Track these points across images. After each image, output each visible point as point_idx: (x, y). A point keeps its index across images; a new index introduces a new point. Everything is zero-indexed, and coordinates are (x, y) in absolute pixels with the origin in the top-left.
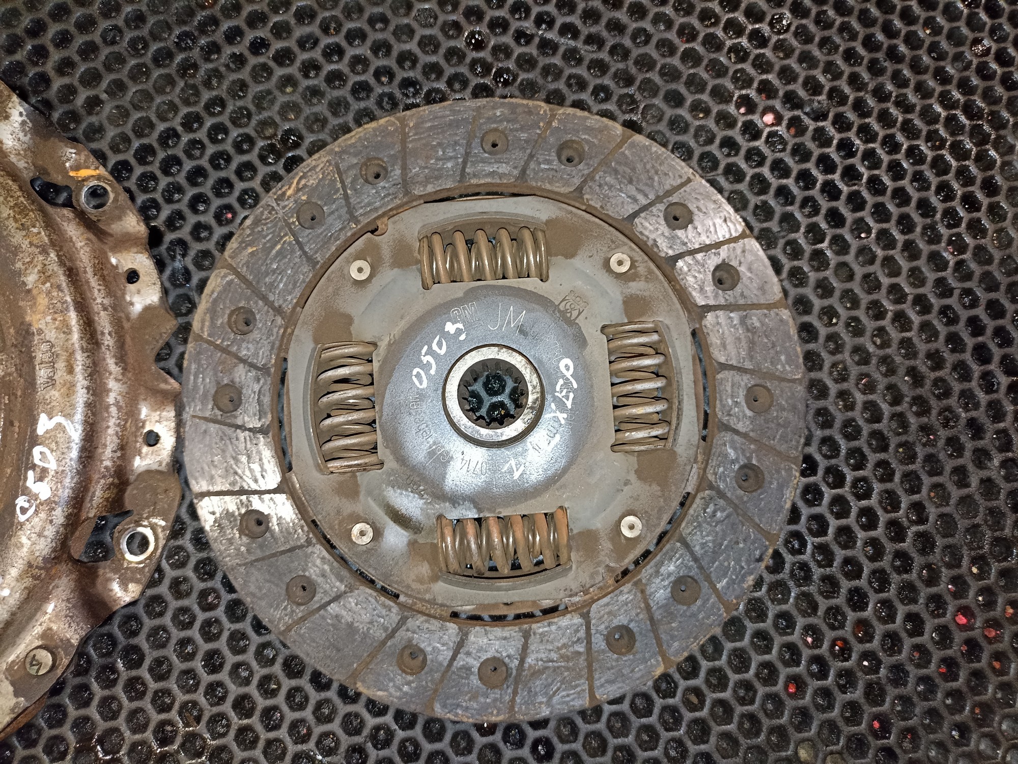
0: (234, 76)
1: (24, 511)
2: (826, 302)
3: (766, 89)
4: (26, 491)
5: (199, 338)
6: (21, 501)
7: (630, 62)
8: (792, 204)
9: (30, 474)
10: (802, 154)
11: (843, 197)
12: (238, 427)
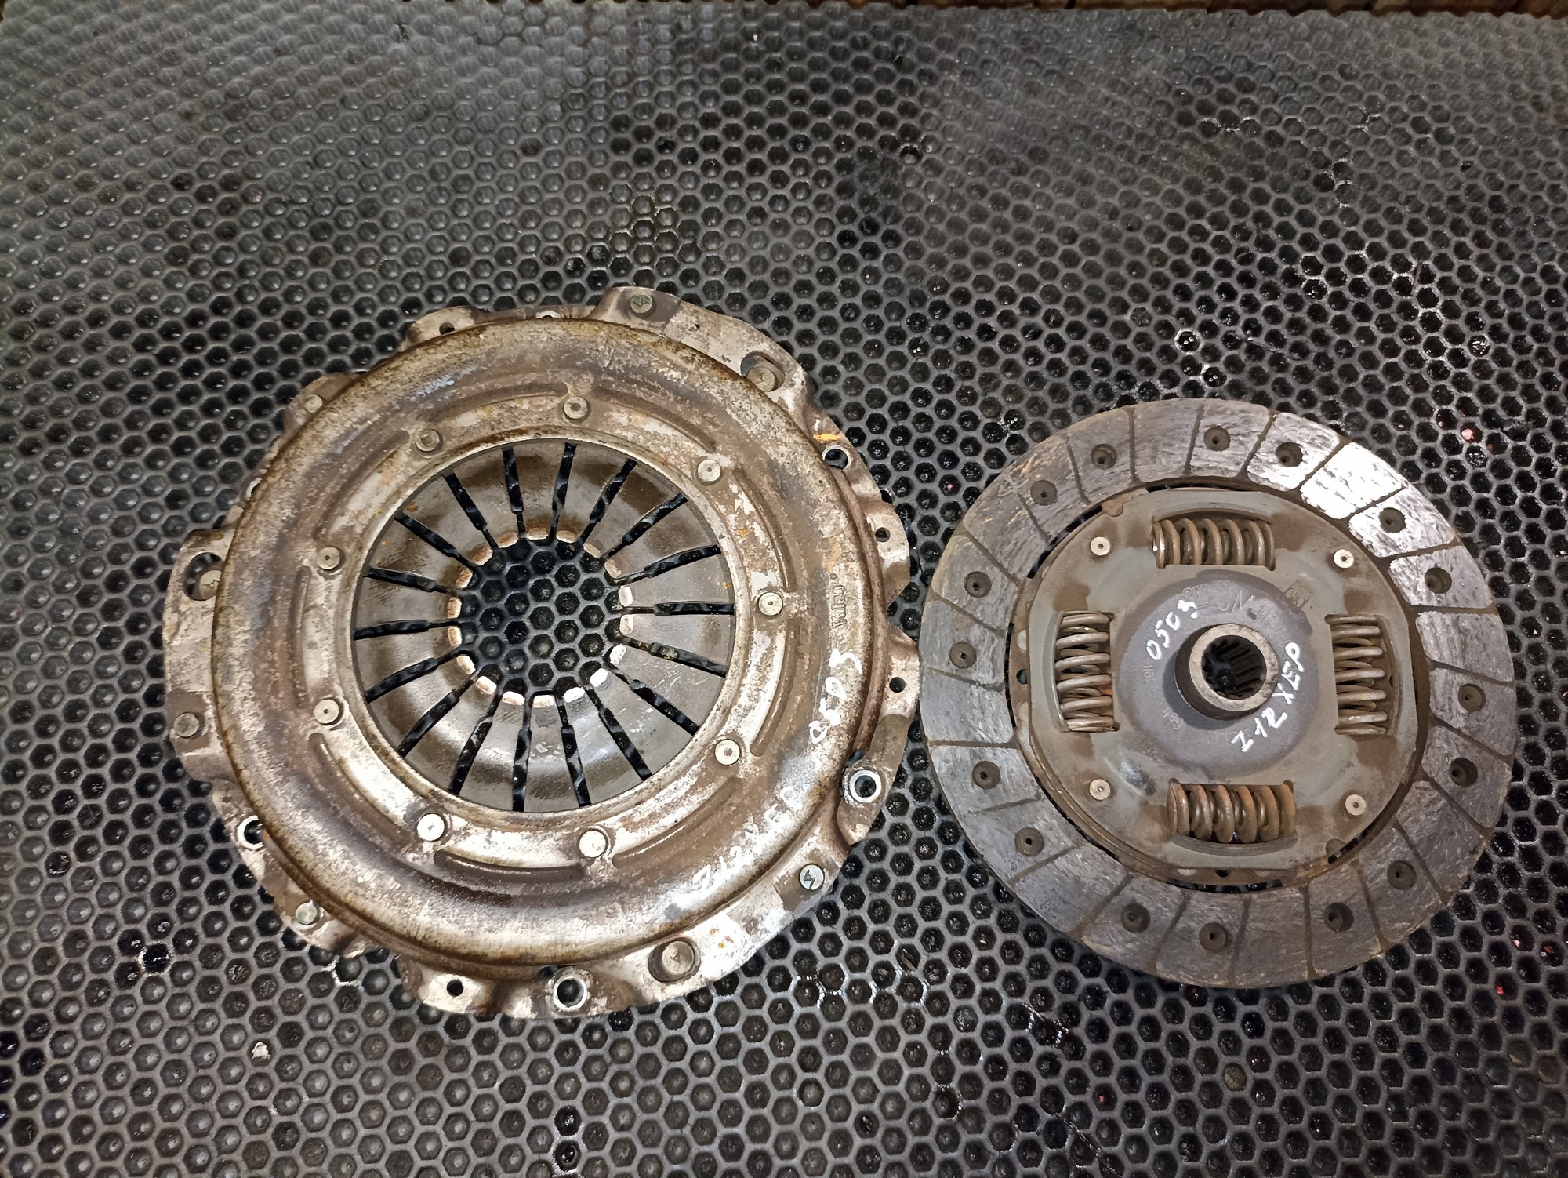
0: (964, 358)
1: (817, 734)
2: (1528, 614)
3: (1465, 406)
4: (819, 717)
5: (937, 597)
6: (814, 725)
7: (1334, 372)
8: (1492, 517)
9: (823, 701)
10: (1500, 470)
11: (1543, 514)
12: (972, 682)
